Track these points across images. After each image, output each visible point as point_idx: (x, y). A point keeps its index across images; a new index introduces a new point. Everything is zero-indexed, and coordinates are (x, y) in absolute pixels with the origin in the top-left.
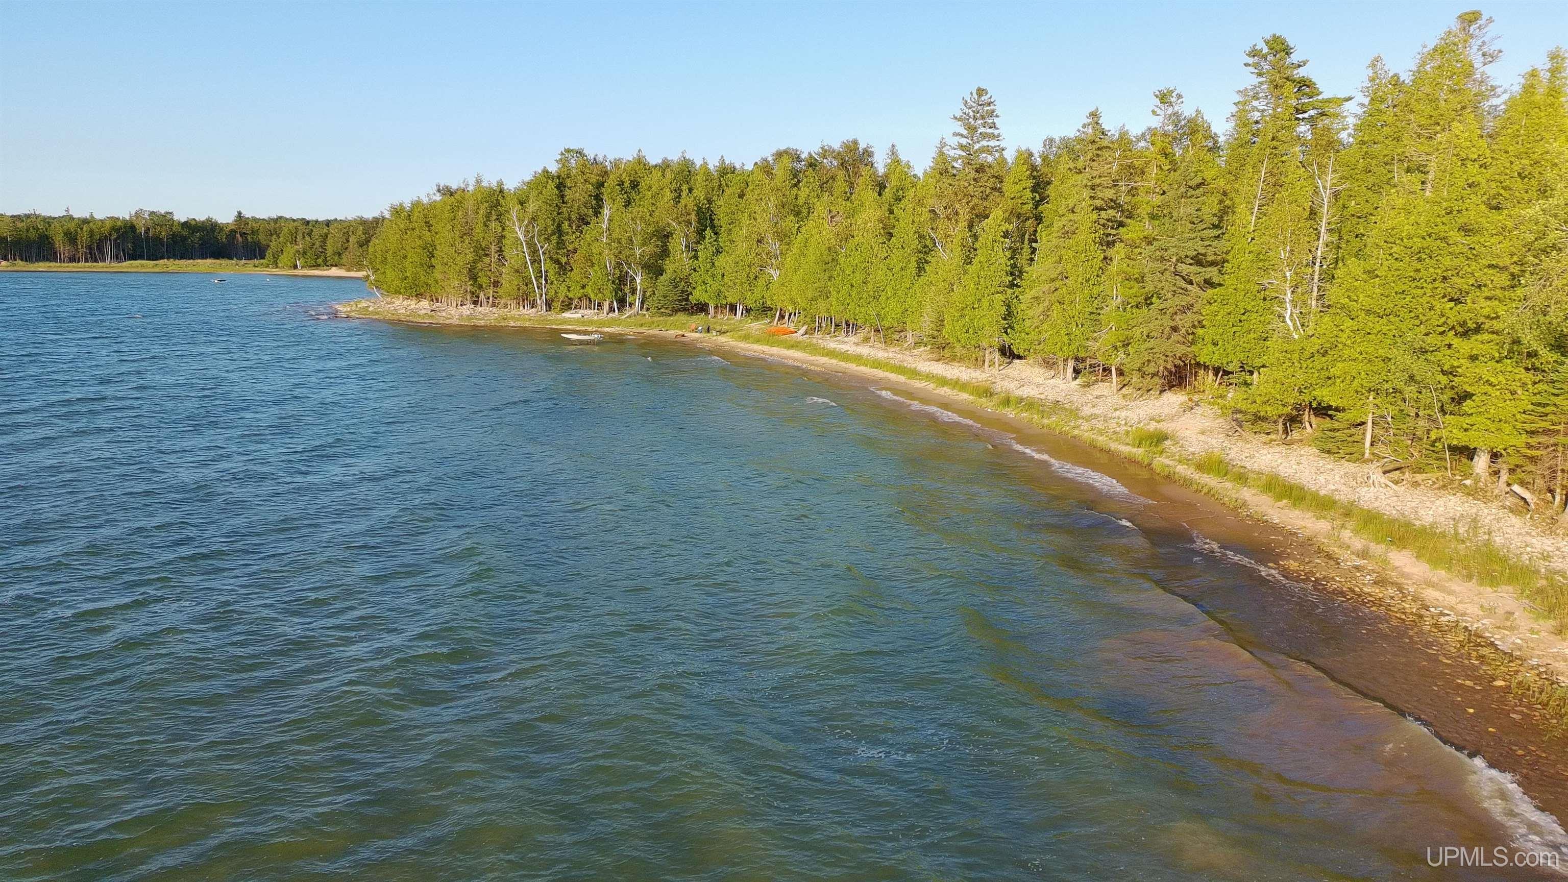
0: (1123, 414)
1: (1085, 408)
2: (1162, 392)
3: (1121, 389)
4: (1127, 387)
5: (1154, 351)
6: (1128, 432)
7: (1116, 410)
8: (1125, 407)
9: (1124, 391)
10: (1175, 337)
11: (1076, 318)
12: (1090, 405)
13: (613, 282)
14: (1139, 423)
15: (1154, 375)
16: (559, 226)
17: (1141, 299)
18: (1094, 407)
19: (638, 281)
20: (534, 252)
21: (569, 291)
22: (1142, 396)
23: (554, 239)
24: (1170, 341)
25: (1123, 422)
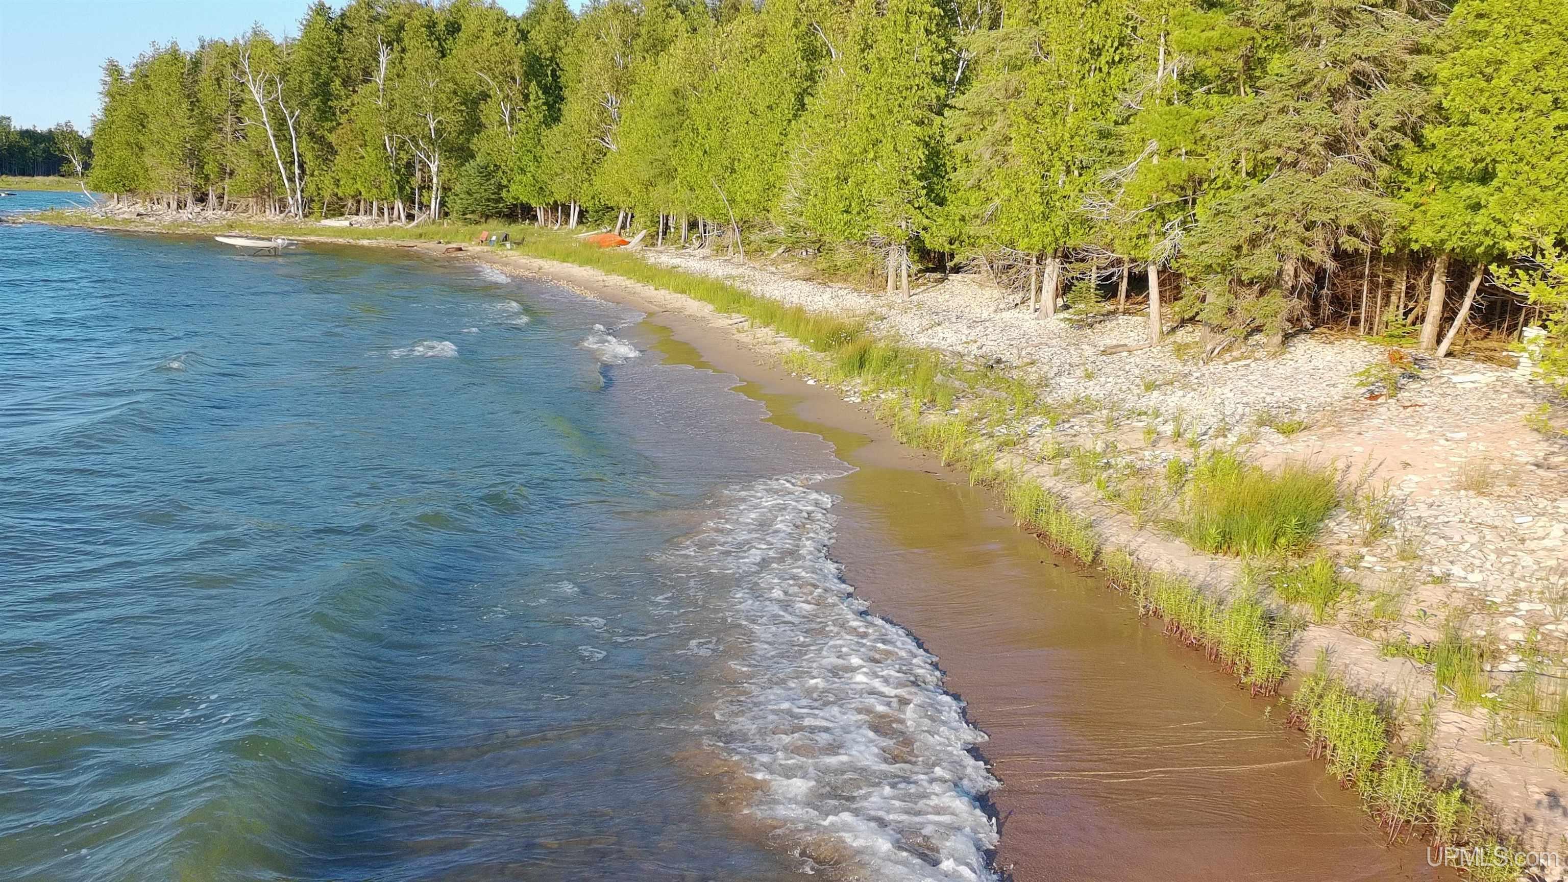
0: (1174, 399)
1: (1064, 380)
2: (1287, 337)
3: (1173, 330)
4: (1189, 328)
5: (1271, 207)
6: (1180, 472)
7: (1151, 387)
8: (1182, 381)
9: (1182, 336)
10: (1340, 165)
11: (1064, 149)
12: (1079, 372)
13: (397, 171)
14: (1223, 432)
15: (1266, 285)
16: (326, 84)
17: (1233, 60)
18: (1089, 376)
19: (434, 168)
20: (280, 124)
21: (338, 186)
22: (1229, 348)
23: (315, 103)
24: (1322, 180)
25: (1168, 429)
